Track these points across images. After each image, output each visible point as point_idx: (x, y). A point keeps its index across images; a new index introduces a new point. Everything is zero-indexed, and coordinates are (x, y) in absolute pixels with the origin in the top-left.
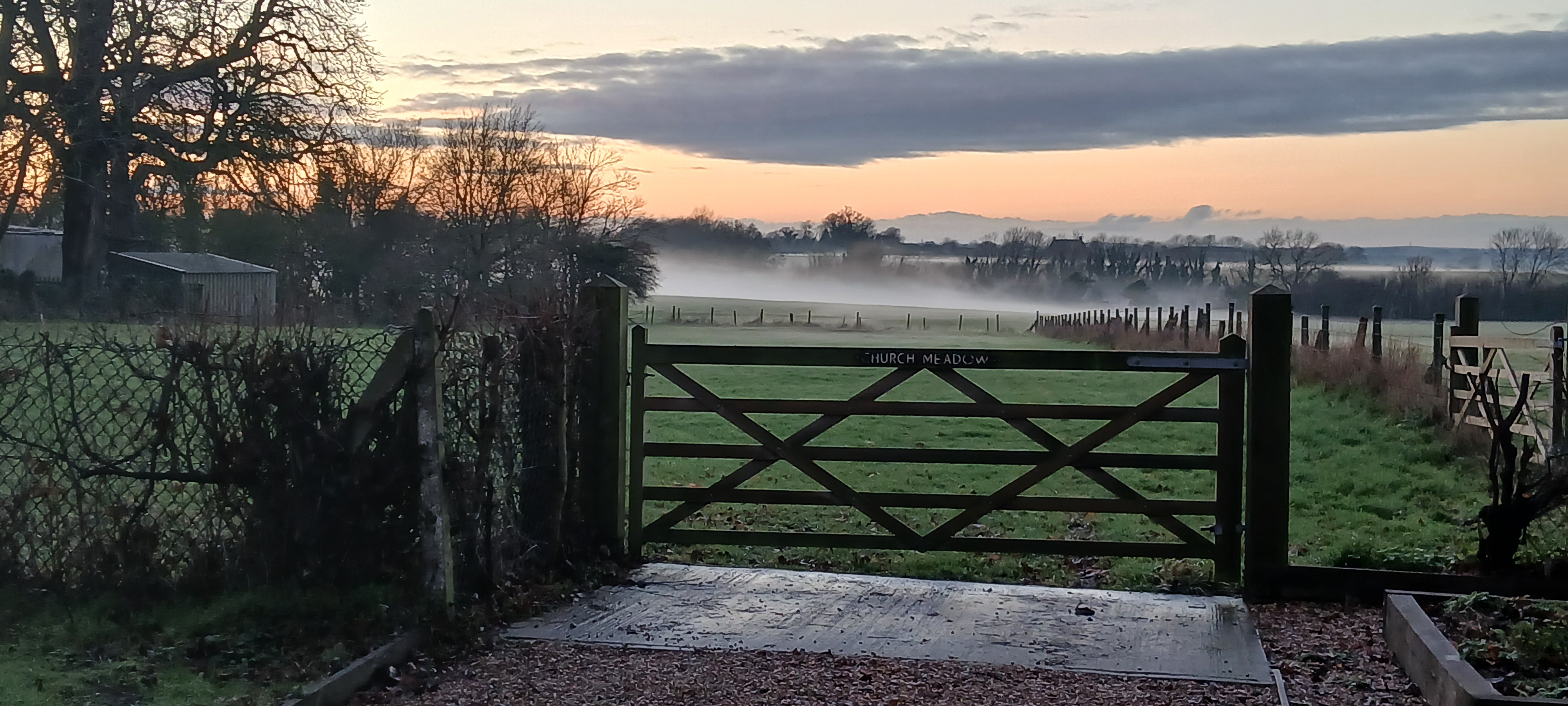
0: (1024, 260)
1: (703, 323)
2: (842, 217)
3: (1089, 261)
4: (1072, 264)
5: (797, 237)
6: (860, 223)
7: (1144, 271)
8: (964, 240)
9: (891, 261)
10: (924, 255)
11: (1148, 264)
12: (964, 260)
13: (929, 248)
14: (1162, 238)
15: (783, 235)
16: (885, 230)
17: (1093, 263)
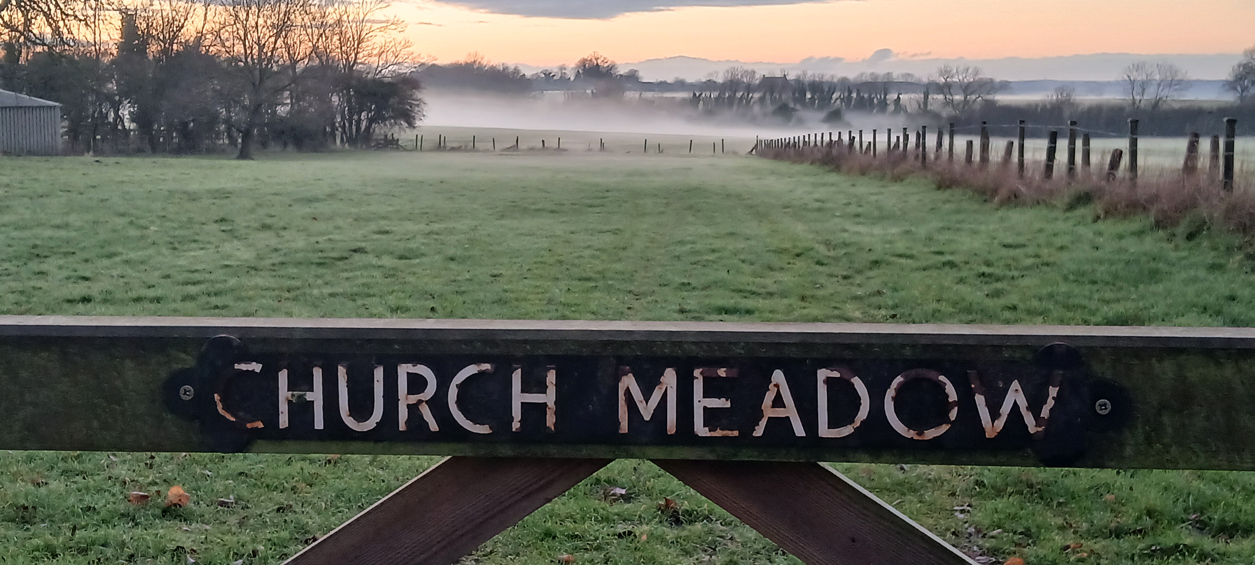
0: (741, 93)
1: (466, 150)
2: (591, 60)
3: (794, 94)
4: (780, 96)
5: (555, 78)
6: (606, 65)
7: (838, 102)
8: (691, 79)
9: (631, 96)
10: (659, 91)
11: (842, 97)
12: (692, 95)
13: (663, 86)
14: (852, 75)
15: (543, 76)
16: (627, 71)
17: (797, 95)
